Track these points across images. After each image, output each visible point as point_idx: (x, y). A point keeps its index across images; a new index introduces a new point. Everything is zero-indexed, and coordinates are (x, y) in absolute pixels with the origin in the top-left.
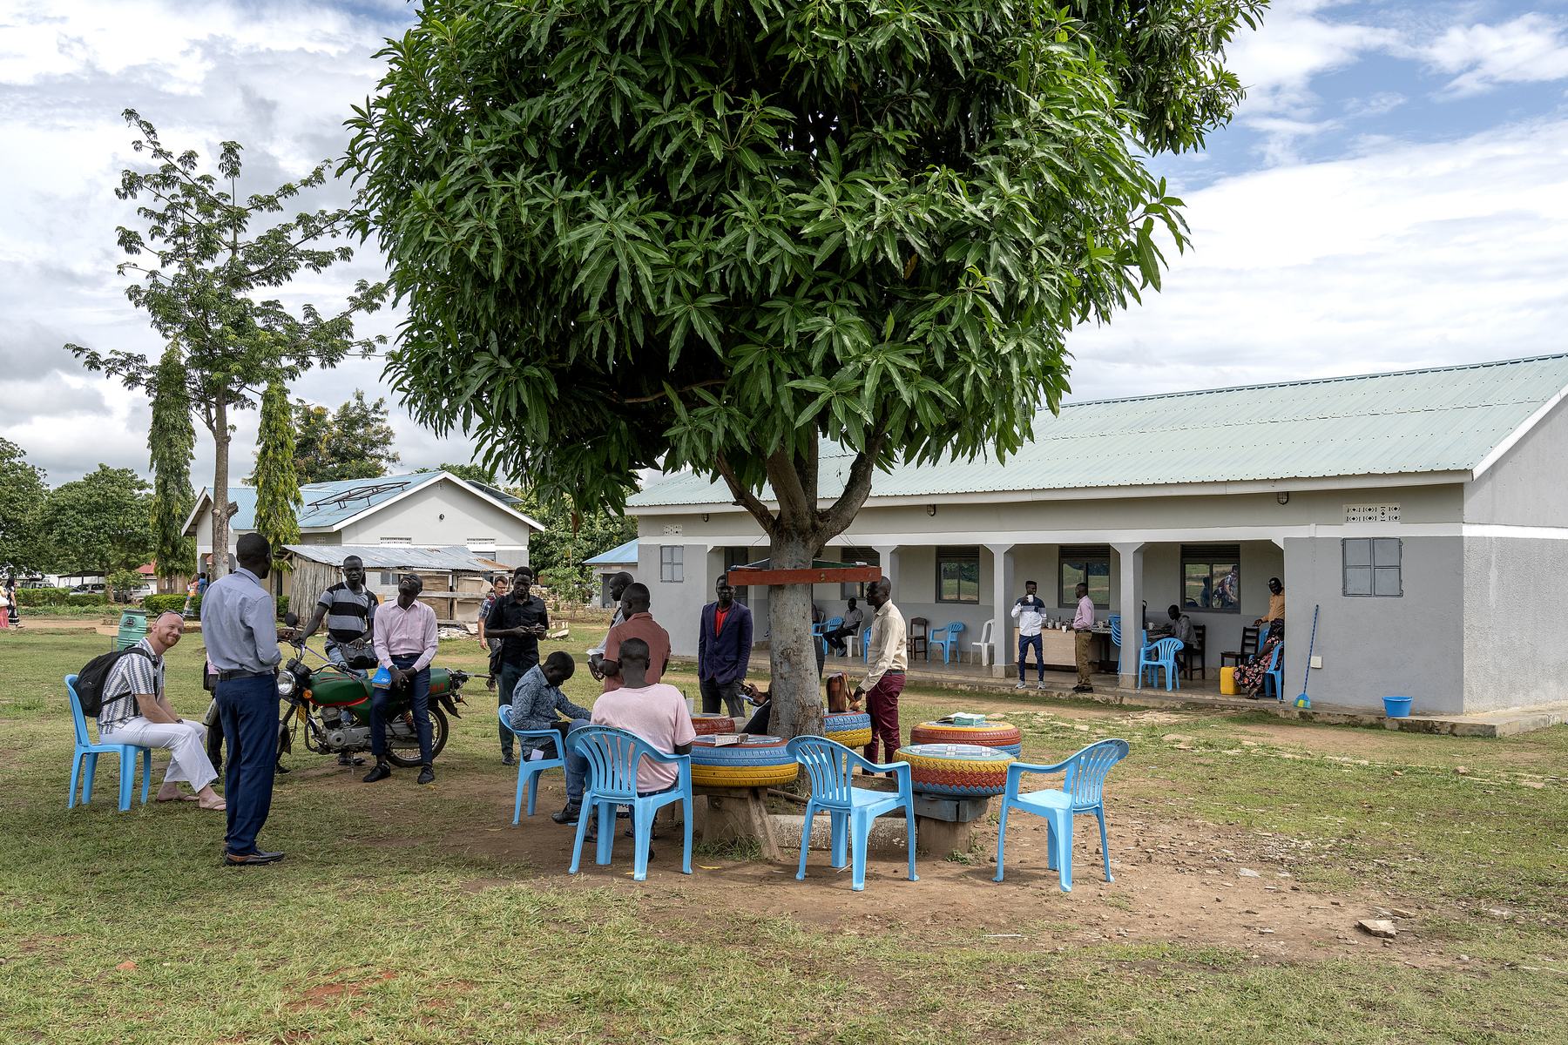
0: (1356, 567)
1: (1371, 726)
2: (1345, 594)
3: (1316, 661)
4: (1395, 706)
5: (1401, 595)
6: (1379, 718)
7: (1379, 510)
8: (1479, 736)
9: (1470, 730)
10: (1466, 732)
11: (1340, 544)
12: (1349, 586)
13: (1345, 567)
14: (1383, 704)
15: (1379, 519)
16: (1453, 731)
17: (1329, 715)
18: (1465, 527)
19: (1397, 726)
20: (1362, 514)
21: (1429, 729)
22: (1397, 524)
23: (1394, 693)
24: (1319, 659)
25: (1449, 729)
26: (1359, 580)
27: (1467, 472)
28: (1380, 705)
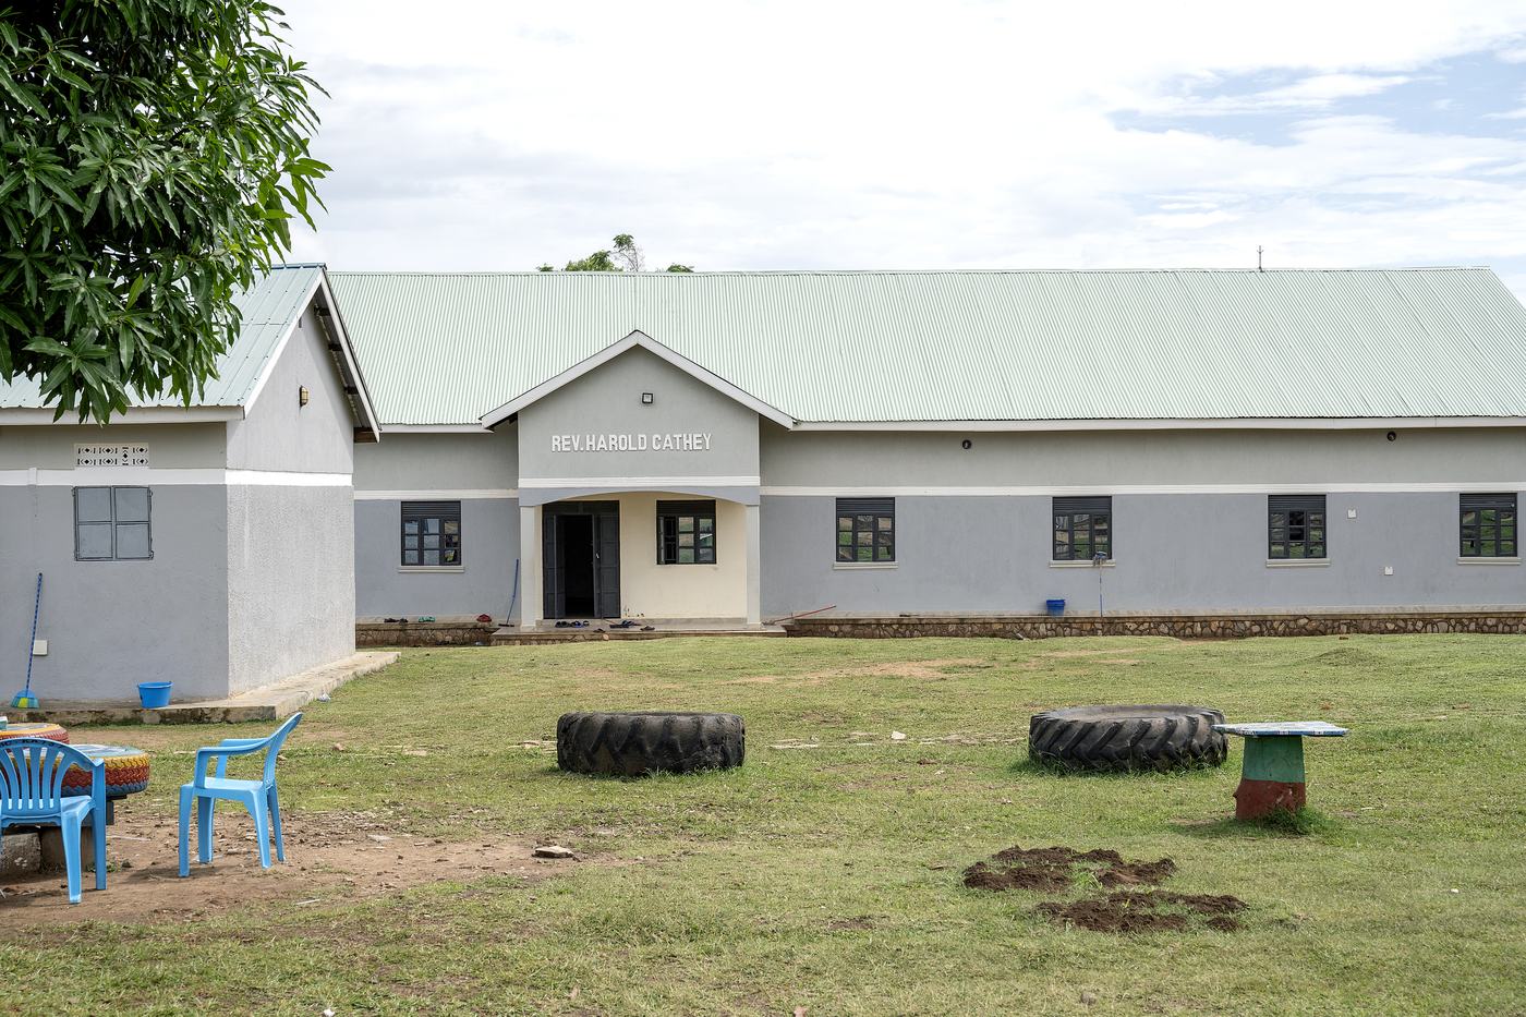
0: (92, 523)
1: (126, 722)
2: (77, 558)
3: (40, 647)
4: (152, 694)
5: (151, 557)
6: (135, 711)
7: (121, 451)
8: (257, 721)
9: (247, 715)
10: (241, 717)
11: (70, 494)
12: (82, 548)
13: (77, 523)
14: (138, 691)
15: (120, 462)
16: (227, 718)
17: (69, 713)
18: (228, 473)
19: (158, 719)
20: (98, 457)
21: (197, 718)
22: (144, 469)
23: (150, 679)
24: (44, 643)
25: (222, 715)
26: (97, 539)
27: (239, 408)
28: (133, 694)
